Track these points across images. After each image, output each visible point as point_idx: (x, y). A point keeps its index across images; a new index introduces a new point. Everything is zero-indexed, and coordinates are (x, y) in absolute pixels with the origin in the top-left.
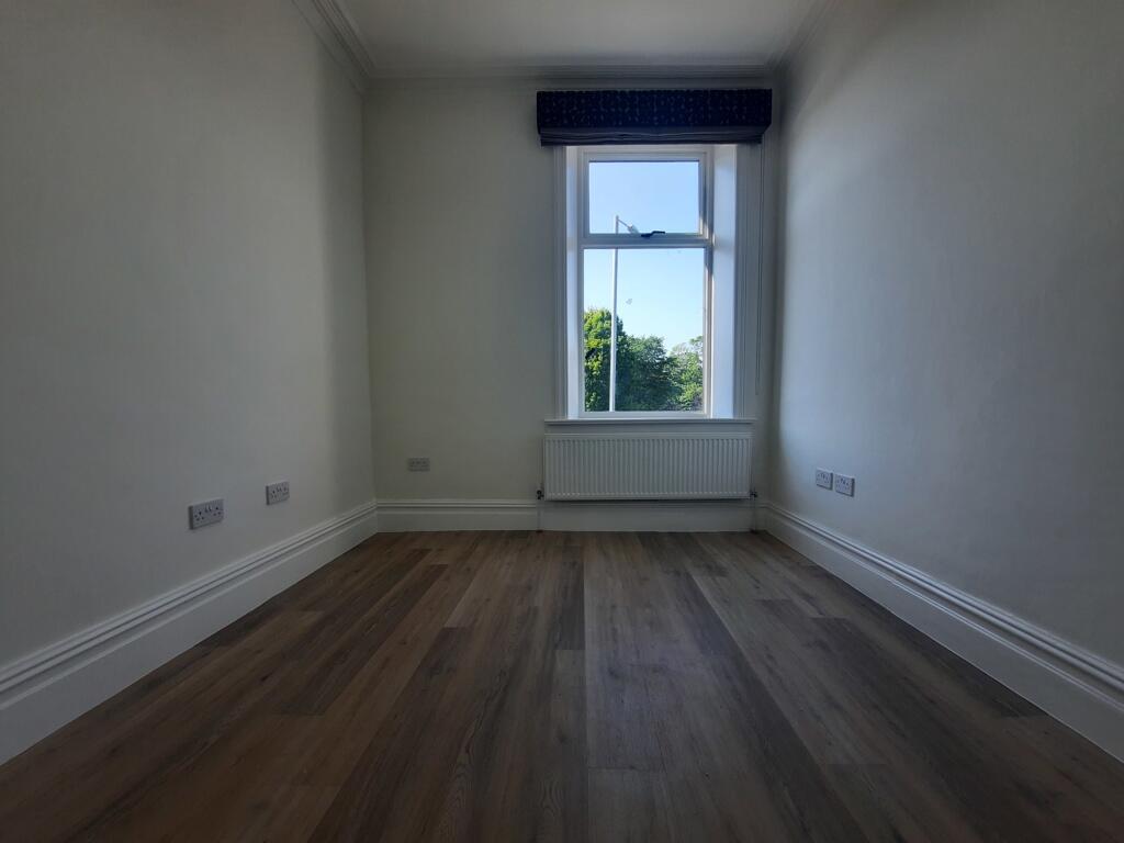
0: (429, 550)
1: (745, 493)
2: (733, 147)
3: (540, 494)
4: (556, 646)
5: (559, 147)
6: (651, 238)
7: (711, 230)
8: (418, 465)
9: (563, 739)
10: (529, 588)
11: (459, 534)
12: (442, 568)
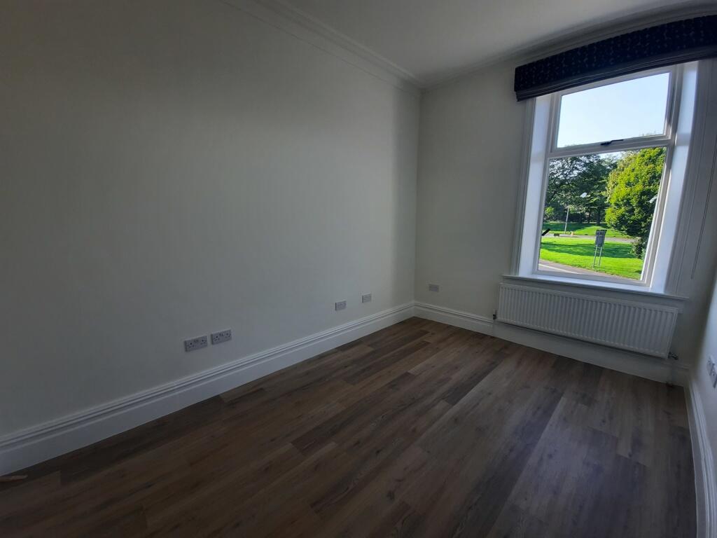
0: (428, 332)
1: (664, 354)
2: (696, 63)
3: (495, 317)
4: (443, 399)
5: (530, 100)
6: (610, 146)
7: (675, 130)
8: (434, 288)
9: (414, 431)
10: (456, 368)
11: (449, 327)
12: (428, 343)
